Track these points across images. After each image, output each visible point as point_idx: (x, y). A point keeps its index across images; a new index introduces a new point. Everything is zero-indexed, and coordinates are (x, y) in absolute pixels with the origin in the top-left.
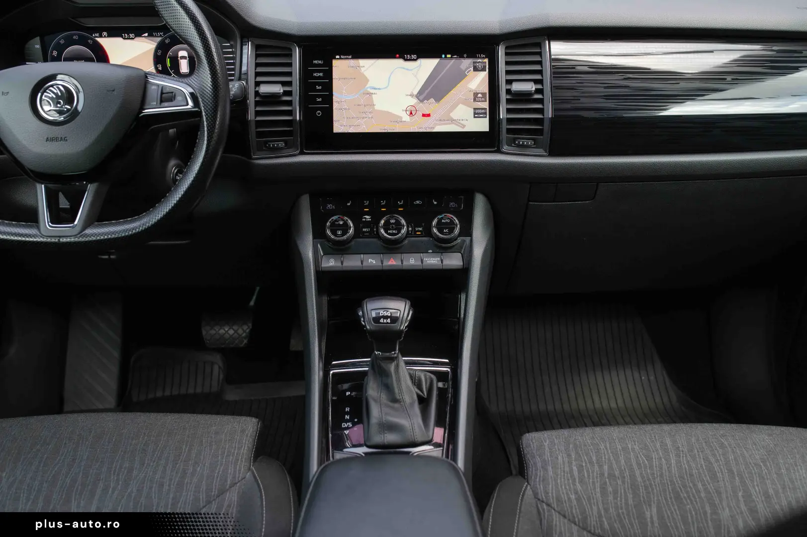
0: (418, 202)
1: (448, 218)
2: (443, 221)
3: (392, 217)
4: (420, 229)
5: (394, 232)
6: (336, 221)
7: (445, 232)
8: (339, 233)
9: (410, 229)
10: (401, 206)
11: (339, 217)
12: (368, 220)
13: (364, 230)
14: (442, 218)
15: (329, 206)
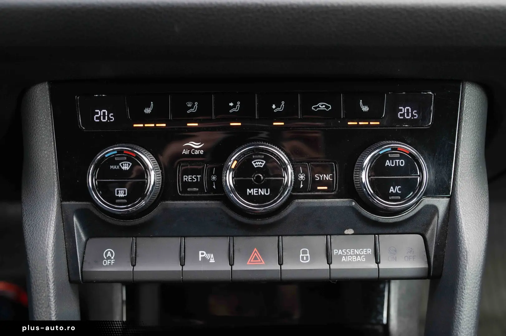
0: (322, 106)
1: (402, 157)
2: (388, 163)
3: (257, 152)
4: (328, 177)
5: (262, 192)
6: (112, 160)
7: (392, 194)
8: (121, 193)
9: (302, 177)
10: (279, 117)
11: (119, 152)
12: (197, 152)
13: (187, 178)
14: (385, 157)
15: (100, 113)
